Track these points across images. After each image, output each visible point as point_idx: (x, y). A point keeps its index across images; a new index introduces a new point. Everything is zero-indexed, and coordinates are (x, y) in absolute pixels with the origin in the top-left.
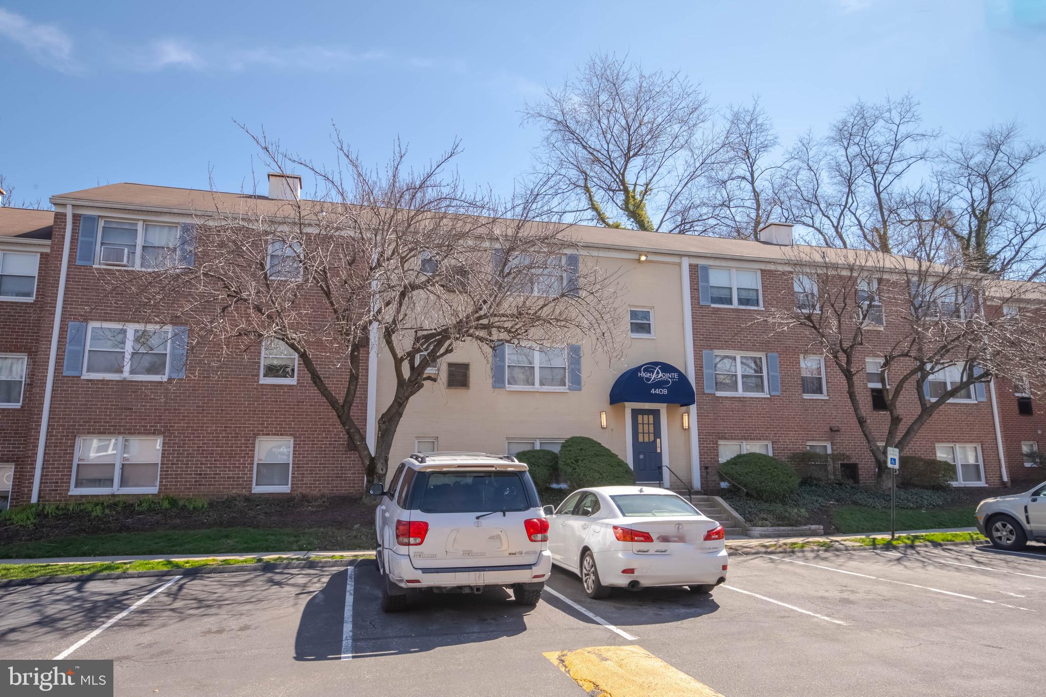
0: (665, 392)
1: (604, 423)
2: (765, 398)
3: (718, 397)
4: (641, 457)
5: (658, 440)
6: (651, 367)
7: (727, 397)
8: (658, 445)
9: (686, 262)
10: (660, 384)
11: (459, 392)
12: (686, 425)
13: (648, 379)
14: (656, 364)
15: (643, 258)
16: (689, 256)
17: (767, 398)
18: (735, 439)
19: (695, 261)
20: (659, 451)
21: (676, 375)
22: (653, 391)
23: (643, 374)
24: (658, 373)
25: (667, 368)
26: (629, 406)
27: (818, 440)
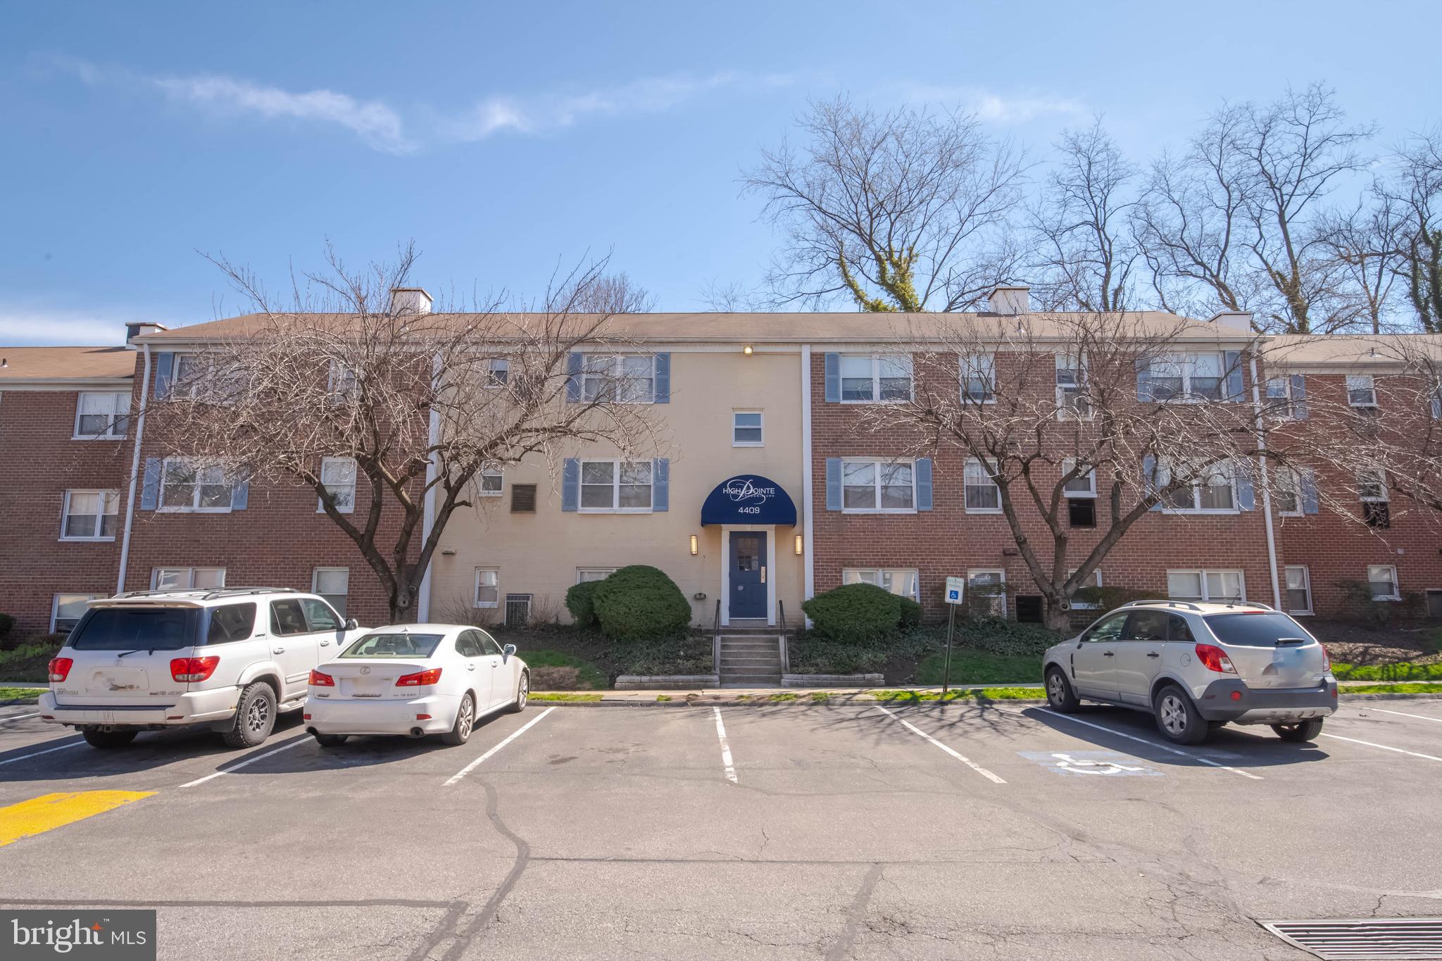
0: (757, 510)
1: (694, 549)
2: (910, 515)
3: (845, 515)
4: (741, 588)
5: (763, 569)
6: (738, 482)
7: (857, 515)
8: (763, 574)
9: (806, 351)
10: (750, 502)
11: (525, 517)
12: (799, 549)
13: (736, 496)
14: (746, 478)
15: (748, 350)
16: (811, 343)
17: (914, 515)
18: (866, 566)
19: (818, 349)
20: (763, 581)
21: (772, 490)
22: (741, 510)
23: (729, 490)
24: (748, 488)
25: (759, 482)
26: (727, 529)
27: (985, 567)
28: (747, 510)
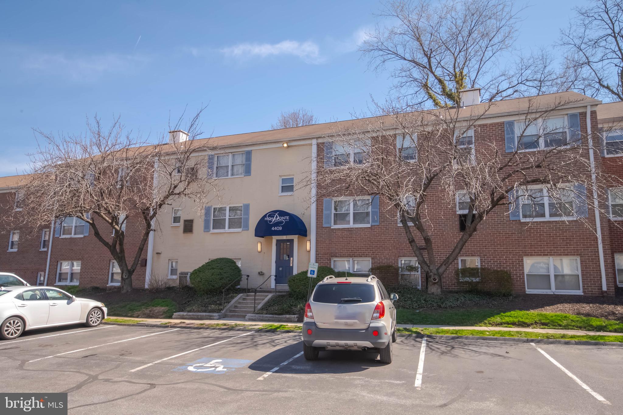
0: (280, 228)
1: (259, 249)
2: (367, 228)
3: (333, 229)
4: (281, 269)
5: (291, 259)
6: (272, 214)
7: (339, 229)
8: (291, 262)
9: (314, 142)
10: (277, 224)
11: (189, 235)
12: (308, 248)
13: (270, 221)
14: (275, 212)
15: (285, 145)
16: (317, 138)
17: (369, 228)
18: (343, 257)
19: (320, 141)
20: (291, 265)
21: (288, 217)
22: (273, 229)
23: (267, 219)
24: (277, 217)
25: (282, 213)
26: (275, 238)
27: (408, 256)
28: (276, 229)
